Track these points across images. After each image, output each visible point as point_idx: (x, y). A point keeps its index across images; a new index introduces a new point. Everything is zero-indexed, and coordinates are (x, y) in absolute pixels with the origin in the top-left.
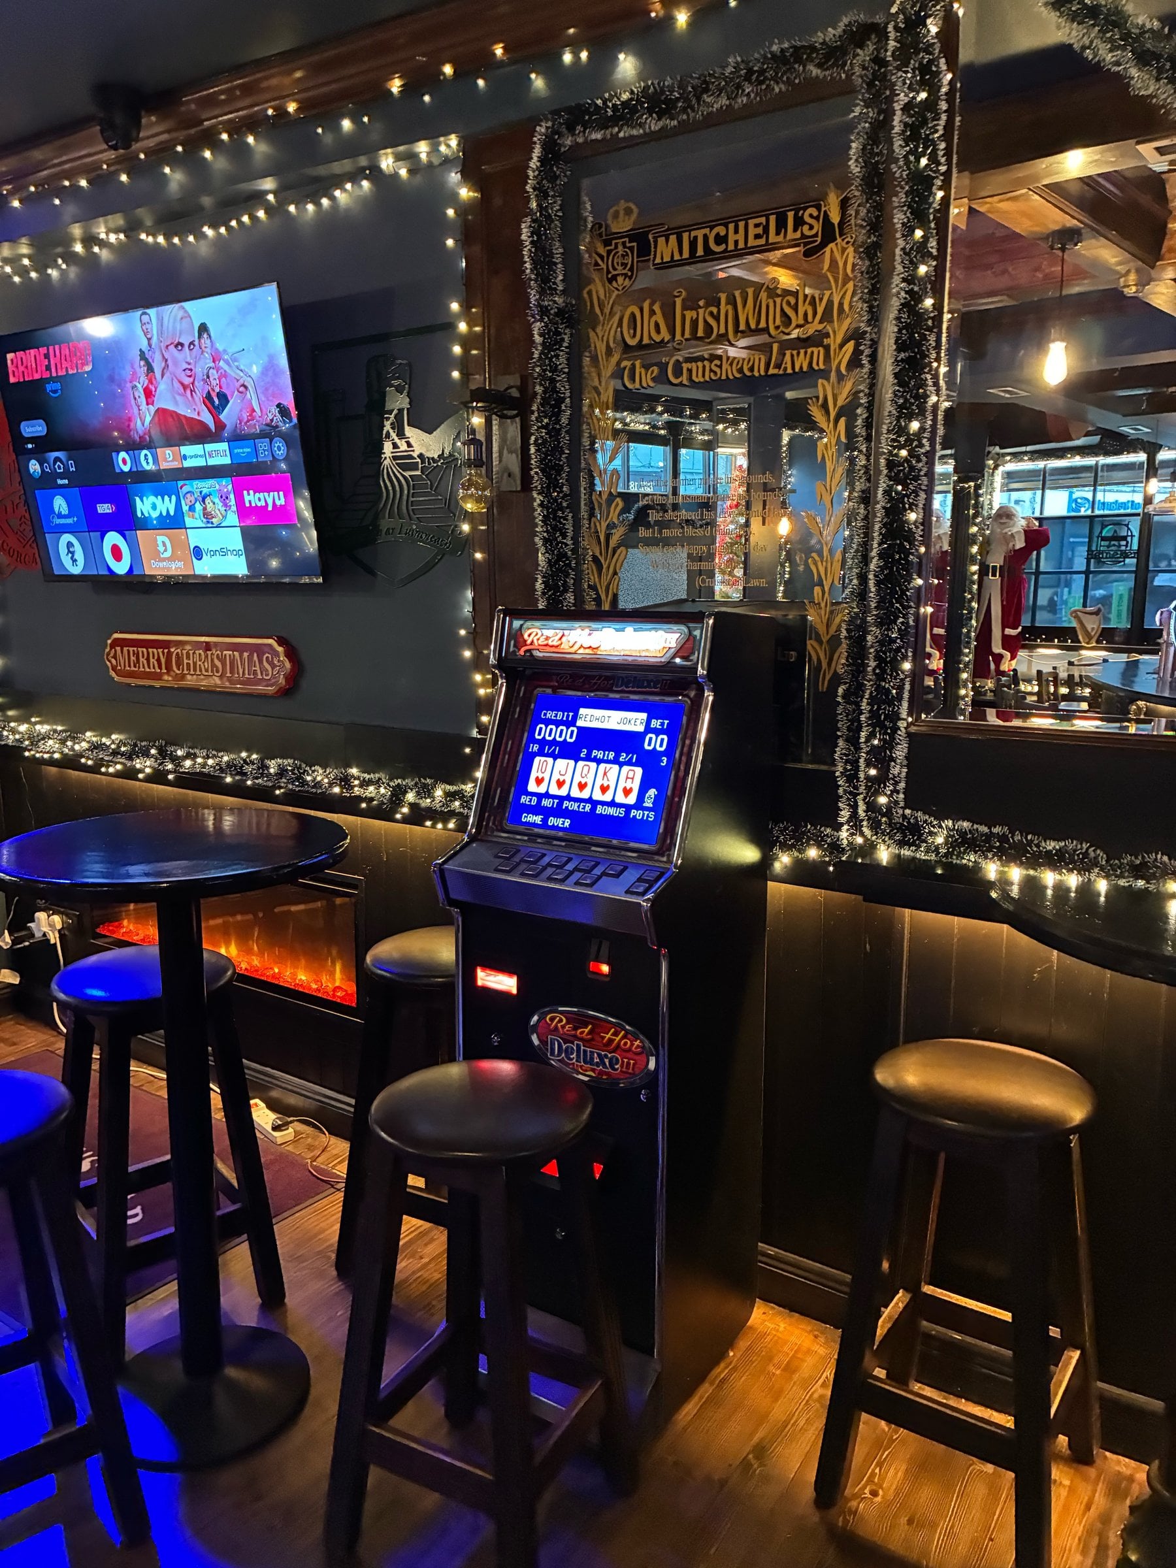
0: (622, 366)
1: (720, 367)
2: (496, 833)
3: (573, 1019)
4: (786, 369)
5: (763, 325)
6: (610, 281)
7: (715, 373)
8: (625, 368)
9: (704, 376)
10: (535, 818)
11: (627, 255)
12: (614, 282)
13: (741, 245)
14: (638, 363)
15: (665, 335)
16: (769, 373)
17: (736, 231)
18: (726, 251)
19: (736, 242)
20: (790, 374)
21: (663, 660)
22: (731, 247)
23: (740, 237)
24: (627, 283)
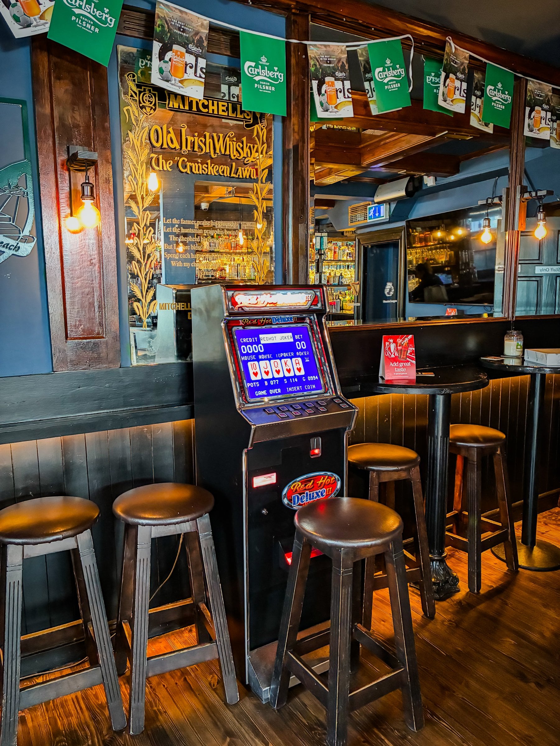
0: (151, 156)
1: (207, 168)
2: (246, 405)
3: (303, 482)
4: (239, 175)
5: (227, 153)
6: (142, 108)
7: (205, 171)
8: (152, 158)
9: (199, 170)
10: (262, 392)
11: (152, 97)
12: (144, 109)
13: (216, 112)
14: (161, 157)
15: (176, 145)
16: (231, 176)
17: (213, 105)
18: (208, 112)
19: (213, 110)
20: (240, 178)
21: (307, 306)
22: (211, 112)
23: (215, 108)
24: (152, 111)
